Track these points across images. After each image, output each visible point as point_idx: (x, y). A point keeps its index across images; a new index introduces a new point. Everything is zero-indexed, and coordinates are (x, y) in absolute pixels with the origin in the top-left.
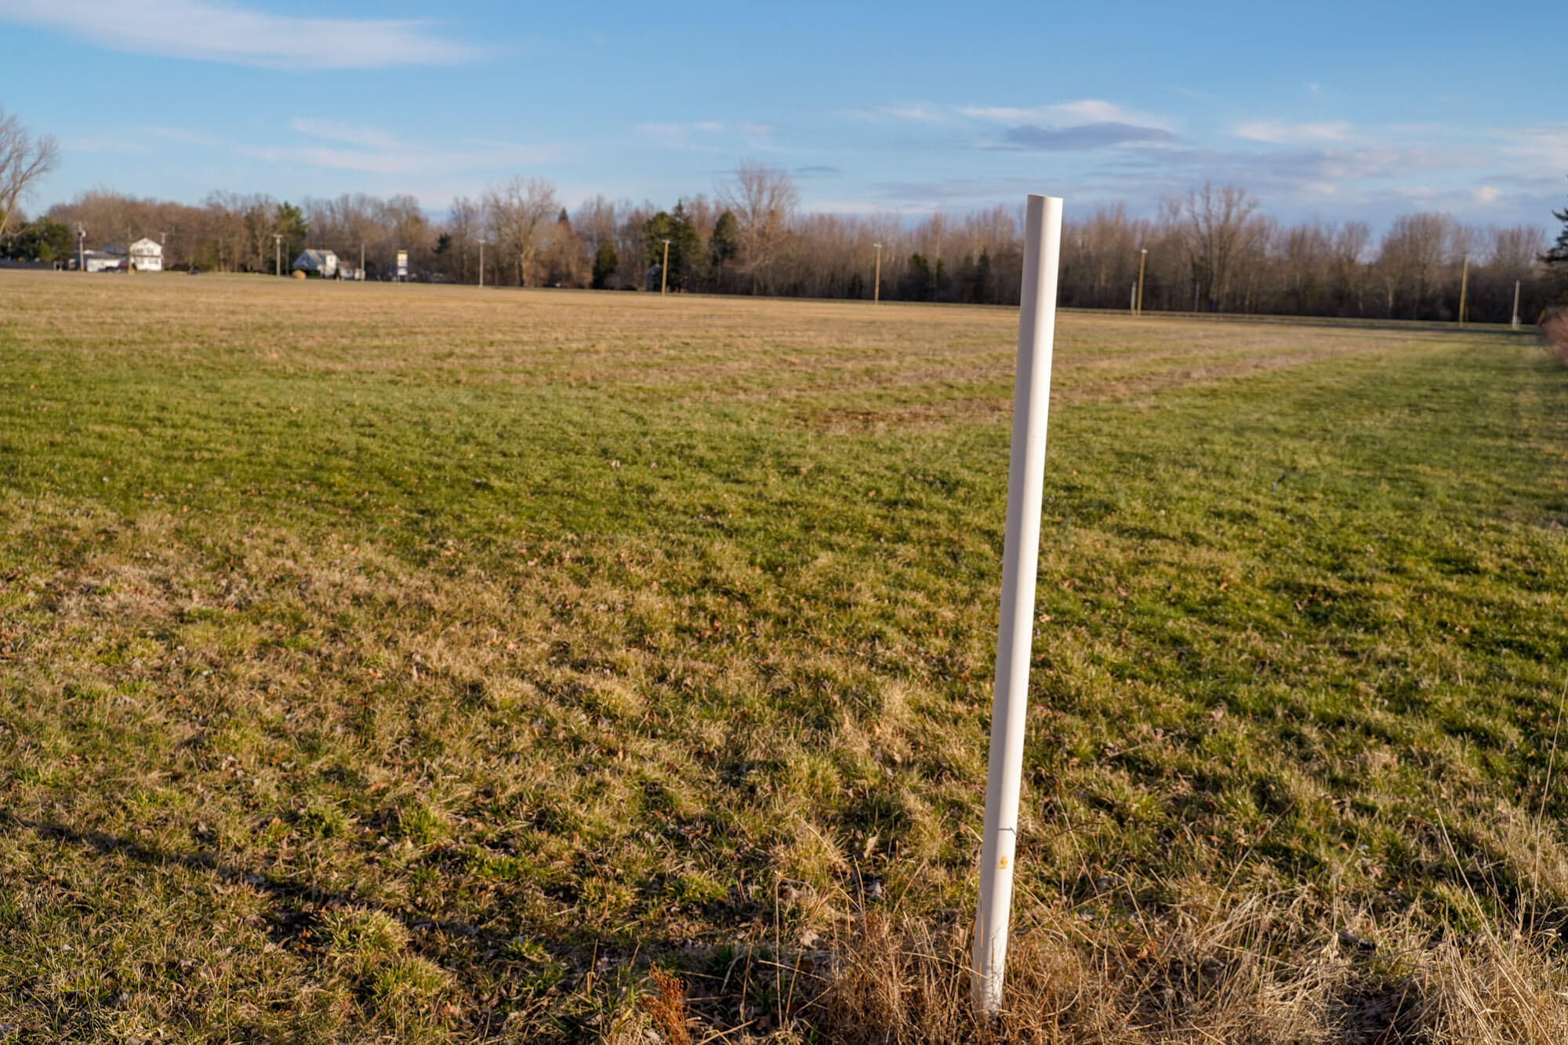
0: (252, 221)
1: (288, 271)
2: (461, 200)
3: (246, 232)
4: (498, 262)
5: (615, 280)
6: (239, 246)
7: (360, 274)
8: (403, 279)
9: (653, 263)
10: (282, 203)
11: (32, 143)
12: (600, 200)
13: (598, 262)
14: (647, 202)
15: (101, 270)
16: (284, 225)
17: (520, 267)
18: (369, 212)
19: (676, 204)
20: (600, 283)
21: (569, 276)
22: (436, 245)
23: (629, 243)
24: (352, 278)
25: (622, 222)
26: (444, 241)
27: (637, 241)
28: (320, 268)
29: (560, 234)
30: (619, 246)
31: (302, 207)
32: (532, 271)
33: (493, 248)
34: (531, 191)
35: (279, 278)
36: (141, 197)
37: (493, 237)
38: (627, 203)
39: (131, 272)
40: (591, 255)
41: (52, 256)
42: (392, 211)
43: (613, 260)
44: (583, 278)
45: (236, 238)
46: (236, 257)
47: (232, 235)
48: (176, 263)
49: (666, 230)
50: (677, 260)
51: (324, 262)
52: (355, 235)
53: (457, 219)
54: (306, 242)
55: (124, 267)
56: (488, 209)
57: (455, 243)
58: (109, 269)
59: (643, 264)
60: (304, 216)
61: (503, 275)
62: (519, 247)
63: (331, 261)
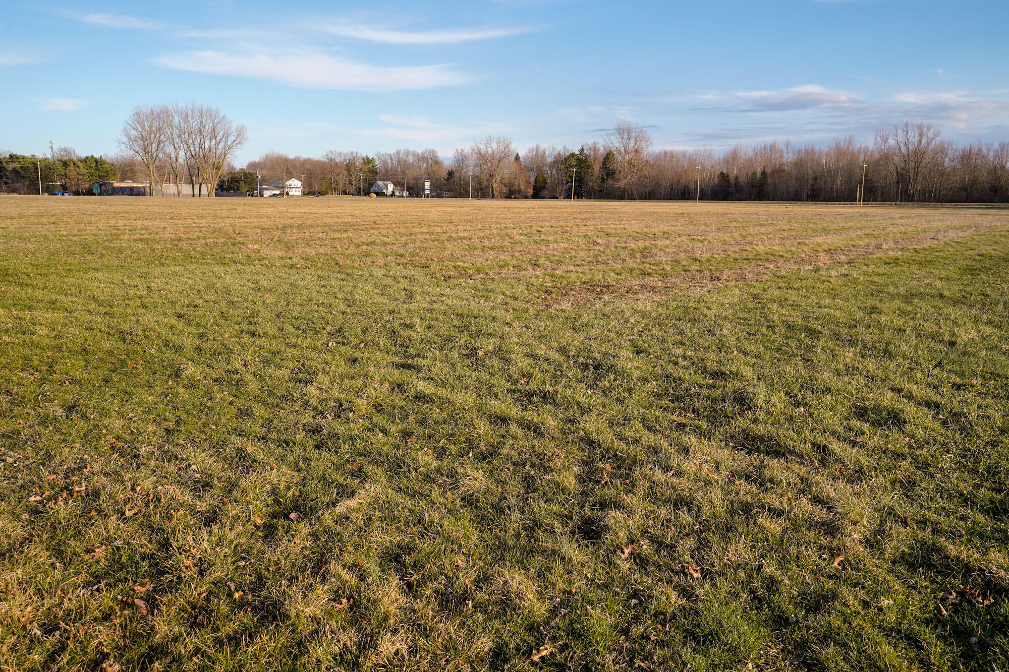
0: (349, 166)
1: (367, 194)
2: (460, 151)
3: (346, 173)
4: (480, 184)
5: (545, 192)
6: (342, 180)
7: (406, 193)
8: (428, 196)
9: (568, 182)
10: (365, 156)
11: (234, 129)
12: (538, 147)
13: (536, 183)
14: (565, 147)
15: (270, 196)
16: (366, 168)
17: (492, 186)
18: (411, 159)
19: (580, 148)
20: (536, 195)
21: (520, 191)
22: (446, 176)
23: (554, 171)
24: (402, 196)
25: (550, 160)
26: (451, 174)
27: (558, 170)
28: (384, 191)
29: (514, 167)
30: (548, 172)
31: (376, 158)
32: (499, 189)
33: (477, 176)
34: (498, 143)
35: (362, 197)
36: (291, 156)
37: (477, 170)
38: (553, 149)
39: (285, 197)
40: (532, 180)
41: (246, 189)
42: (422, 158)
43: (545, 181)
44: (528, 192)
45: (341, 176)
46: (341, 187)
47: (339, 174)
48: (309, 192)
49: (574, 163)
50: (580, 181)
51: (387, 188)
52: (403, 173)
53: (458, 161)
54: (377, 177)
55: (282, 194)
56: (474, 155)
57: (457, 175)
58: (274, 195)
59: (563, 183)
60: (377, 163)
61: (483, 191)
62: (491, 176)
63: (391, 187)
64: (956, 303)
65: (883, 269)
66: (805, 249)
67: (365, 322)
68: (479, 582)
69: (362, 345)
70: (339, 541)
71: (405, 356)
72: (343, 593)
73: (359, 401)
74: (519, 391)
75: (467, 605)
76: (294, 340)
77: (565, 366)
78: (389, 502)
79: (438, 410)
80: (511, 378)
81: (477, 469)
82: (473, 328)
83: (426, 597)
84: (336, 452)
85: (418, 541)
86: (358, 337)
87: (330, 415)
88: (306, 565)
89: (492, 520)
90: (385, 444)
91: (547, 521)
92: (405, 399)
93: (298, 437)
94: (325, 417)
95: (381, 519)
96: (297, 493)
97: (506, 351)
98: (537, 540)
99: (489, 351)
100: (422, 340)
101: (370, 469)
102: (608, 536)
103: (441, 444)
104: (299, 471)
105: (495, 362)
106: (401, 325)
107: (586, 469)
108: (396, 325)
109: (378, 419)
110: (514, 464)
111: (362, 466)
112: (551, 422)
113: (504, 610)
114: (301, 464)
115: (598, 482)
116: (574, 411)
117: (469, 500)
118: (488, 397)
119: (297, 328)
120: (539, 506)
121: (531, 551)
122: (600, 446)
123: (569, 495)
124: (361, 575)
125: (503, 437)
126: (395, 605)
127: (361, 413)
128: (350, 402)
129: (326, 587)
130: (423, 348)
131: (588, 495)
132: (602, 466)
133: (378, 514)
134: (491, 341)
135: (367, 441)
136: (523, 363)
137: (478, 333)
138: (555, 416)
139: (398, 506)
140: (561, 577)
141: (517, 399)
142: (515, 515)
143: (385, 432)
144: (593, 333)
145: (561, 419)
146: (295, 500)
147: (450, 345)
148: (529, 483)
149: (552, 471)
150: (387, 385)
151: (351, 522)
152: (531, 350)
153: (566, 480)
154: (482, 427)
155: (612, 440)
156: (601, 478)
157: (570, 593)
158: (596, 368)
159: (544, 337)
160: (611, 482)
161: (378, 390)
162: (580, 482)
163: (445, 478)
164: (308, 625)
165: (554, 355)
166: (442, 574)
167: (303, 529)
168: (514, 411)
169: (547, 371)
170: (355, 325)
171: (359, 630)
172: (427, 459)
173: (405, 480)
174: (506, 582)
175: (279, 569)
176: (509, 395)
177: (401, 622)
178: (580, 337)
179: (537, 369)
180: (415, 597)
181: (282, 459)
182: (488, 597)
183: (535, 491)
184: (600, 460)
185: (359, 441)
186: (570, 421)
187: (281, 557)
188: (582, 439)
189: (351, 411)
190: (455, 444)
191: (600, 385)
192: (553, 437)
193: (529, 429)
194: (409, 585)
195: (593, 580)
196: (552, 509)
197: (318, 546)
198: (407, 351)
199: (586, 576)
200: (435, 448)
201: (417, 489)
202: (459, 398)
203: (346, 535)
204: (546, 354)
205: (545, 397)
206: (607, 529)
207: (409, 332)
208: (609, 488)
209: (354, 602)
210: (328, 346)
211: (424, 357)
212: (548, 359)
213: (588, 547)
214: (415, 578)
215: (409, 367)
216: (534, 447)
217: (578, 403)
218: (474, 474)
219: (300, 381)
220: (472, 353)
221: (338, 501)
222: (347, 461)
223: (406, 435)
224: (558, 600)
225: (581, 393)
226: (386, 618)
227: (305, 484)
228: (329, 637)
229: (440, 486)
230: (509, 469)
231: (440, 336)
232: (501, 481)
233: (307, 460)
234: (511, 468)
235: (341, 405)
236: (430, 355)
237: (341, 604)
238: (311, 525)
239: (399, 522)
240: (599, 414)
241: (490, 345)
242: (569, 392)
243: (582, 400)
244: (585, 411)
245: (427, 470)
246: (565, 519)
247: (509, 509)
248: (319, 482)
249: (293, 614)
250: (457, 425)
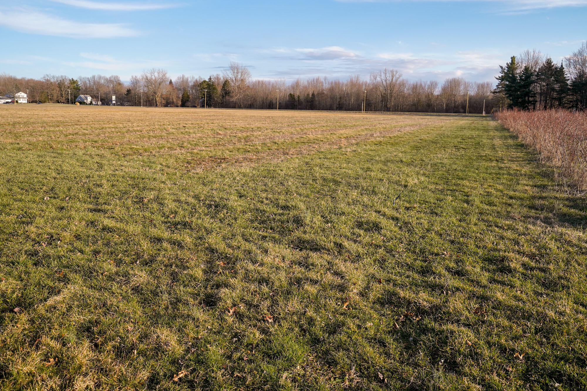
0: (60, 85)
1: (73, 102)
2: (134, 77)
3: (58, 89)
4: (148, 98)
5: (189, 104)
6: (56, 93)
7: (100, 103)
8: (114, 105)
9: (202, 98)
10: (71, 79)
12: (183, 76)
13: (183, 98)
14: (200, 77)
15: (4, 103)
16: (72, 86)
17: (156, 99)
18: (102, 81)
19: (209, 77)
20: (184, 105)
21: (173, 102)
22: (126, 93)
23: (194, 91)
24: (97, 105)
25: (191, 84)
26: (129, 91)
27: (196, 90)
28: (85, 101)
29: (169, 88)
30: (190, 92)
31: (78, 80)
32: (160, 101)
33: (146, 93)
34: (159, 73)
35: (70, 105)
36: (19, 77)
37: (146, 89)
38: (193, 78)
39: (16, 104)
40: (181, 96)
42: (110, 81)
43: (188, 97)
44: (178, 103)
45: (55, 91)
46: (55, 98)
47: (53, 90)
48: (32, 100)
49: (206, 86)
50: (210, 97)
51: (87, 99)
52: (98, 90)
53: (133, 83)
54: (80, 92)
56: (144, 80)
57: (133, 92)
58: (7, 103)
59: (199, 98)
60: (79, 83)
61: (150, 102)
62: (155, 93)
63: (89, 99)
64: (408, 165)
65: (373, 148)
66: (335, 137)
67: (69, 184)
68: (141, 338)
69: (67, 198)
70: (49, 322)
71: (96, 204)
72: (51, 355)
73: (65, 234)
74: (169, 222)
75: (134, 353)
76: (19, 197)
77: (197, 206)
78: (84, 295)
79: (117, 236)
80: (164, 215)
81: (142, 270)
82: (141, 185)
83: (107, 351)
84: (48, 267)
85: (102, 318)
86: (64, 193)
87: (45, 243)
88: (25, 340)
89: (151, 301)
90: (82, 259)
91: (185, 298)
92: (95, 231)
93: (21, 259)
94: (41, 245)
95: (78, 307)
96: (20, 295)
97: (162, 199)
98: (178, 310)
99: (151, 199)
100: (108, 194)
101: (71, 276)
102: (220, 304)
103: (119, 257)
104: (22, 281)
105: (155, 206)
106: (94, 185)
107: (209, 265)
108: (91, 185)
109: (78, 244)
110: (165, 266)
111: (66, 274)
112: (188, 239)
113: (157, 353)
114: (23, 276)
115: (216, 273)
116: (203, 232)
117: (136, 290)
118: (150, 227)
119: (22, 189)
120: (180, 290)
121: (174, 316)
122: (217, 252)
123: (198, 281)
124: (64, 342)
125: (159, 250)
126: (87, 358)
127: (66, 241)
128: (58, 234)
129: (39, 353)
130: (108, 199)
131: (209, 281)
132: (218, 263)
133: (76, 303)
134: (152, 193)
135: (69, 258)
136: (172, 205)
137: (144, 188)
138: (191, 236)
139: (90, 297)
140: (192, 330)
141: (168, 227)
142: (165, 296)
143: (81, 252)
144: (215, 186)
145: (195, 237)
146: (18, 299)
147: (126, 196)
148: (174, 277)
149: (188, 268)
150: (84, 223)
151: (58, 310)
152: (177, 198)
153: (196, 273)
154: (145, 245)
155: (224, 247)
156: (217, 270)
157: (197, 338)
158: (216, 206)
159: (186, 189)
160: (223, 272)
161: (77, 226)
162: (205, 274)
163: (121, 278)
164: (26, 378)
165: (191, 200)
166: (118, 336)
167: (24, 317)
168: (166, 235)
169: (186, 210)
170: (63, 186)
171: (61, 377)
172: (110, 267)
173: (95, 281)
174: (158, 337)
175: (5, 345)
176: (163, 225)
177: (91, 368)
178: (207, 189)
179: (181, 209)
180: (100, 352)
181: (9, 274)
182: (147, 347)
183: (178, 281)
184: (217, 260)
185: (64, 258)
186: (200, 238)
187: (7, 337)
188: (207, 248)
189: (59, 240)
190: (128, 256)
191: (218, 216)
192: (189, 248)
193: (175, 244)
194: (96, 345)
195: (211, 330)
196: (188, 291)
197: (34, 327)
198: (98, 201)
199: (207, 328)
200: (115, 259)
201: (103, 285)
202: (131, 228)
203: (54, 319)
204: (186, 199)
205: (185, 225)
206: (220, 299)
207: (99, 189)
208: (222, 276)
209: (58, 360)
210: (44, 200)
211: (109, 204)
212: (188, 203)
213: (209, 311)
214: (100, 340)
215: (99, 211)
216: (177, 255)
217: (205, 228)
218: (140, 273)
219: (23, 223)
220: (140, 201)
221: (48, 297)
222: (56, 272)
223: (96, 253)
224: (190, 343)
225: (207, 222)
226: (80, 367)
227: (26, 288)
228: (40, 384)
229: (118, 282)
230: (162, 269)
231: (120, 191)
232: (157, 277)
233: (27, 273)
234: (163, 269)
235: (52, 237)
236: (113, 203)
237: (50, 362)
238: (29, 314)
239: (91, 306)
240: (217, 233)
241: (152, 195)
242: (200, 221)
243: (207, 225)
244: (209, 232)
245: (110, 273)
246: (195, 296)
247: (162, 293)
248: (36, 286)
249: (15, 372)
250: (129, 244)
